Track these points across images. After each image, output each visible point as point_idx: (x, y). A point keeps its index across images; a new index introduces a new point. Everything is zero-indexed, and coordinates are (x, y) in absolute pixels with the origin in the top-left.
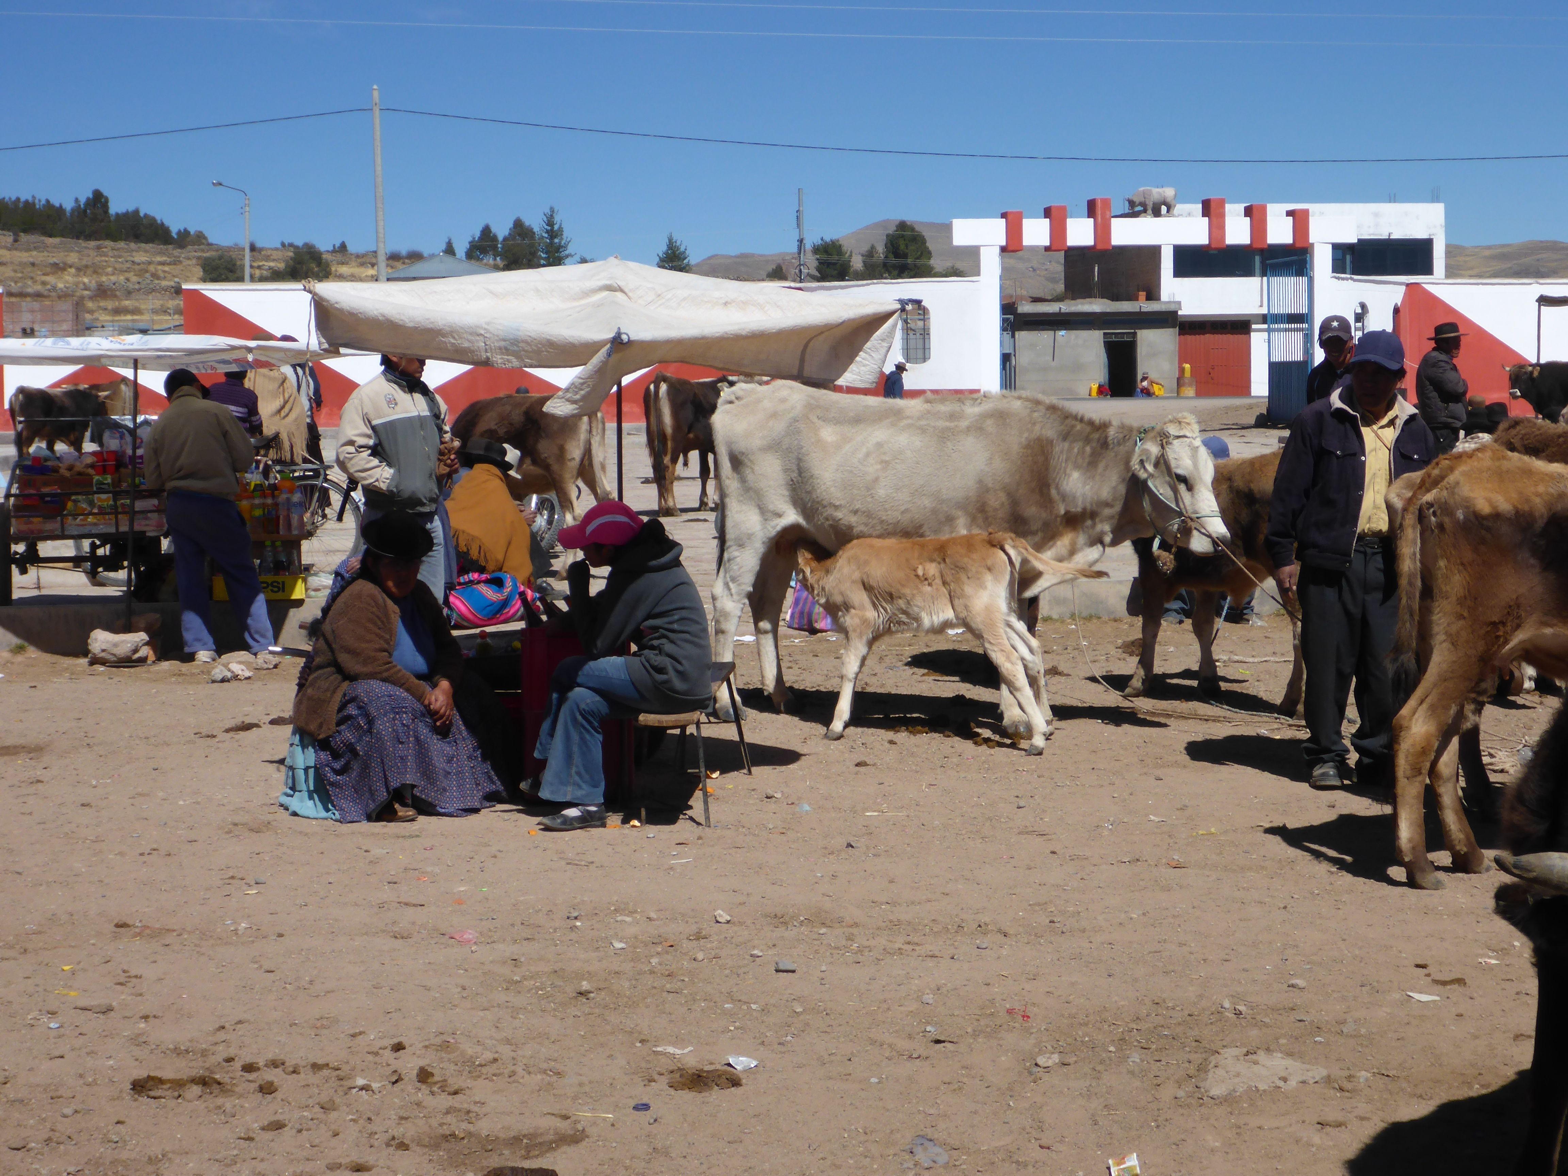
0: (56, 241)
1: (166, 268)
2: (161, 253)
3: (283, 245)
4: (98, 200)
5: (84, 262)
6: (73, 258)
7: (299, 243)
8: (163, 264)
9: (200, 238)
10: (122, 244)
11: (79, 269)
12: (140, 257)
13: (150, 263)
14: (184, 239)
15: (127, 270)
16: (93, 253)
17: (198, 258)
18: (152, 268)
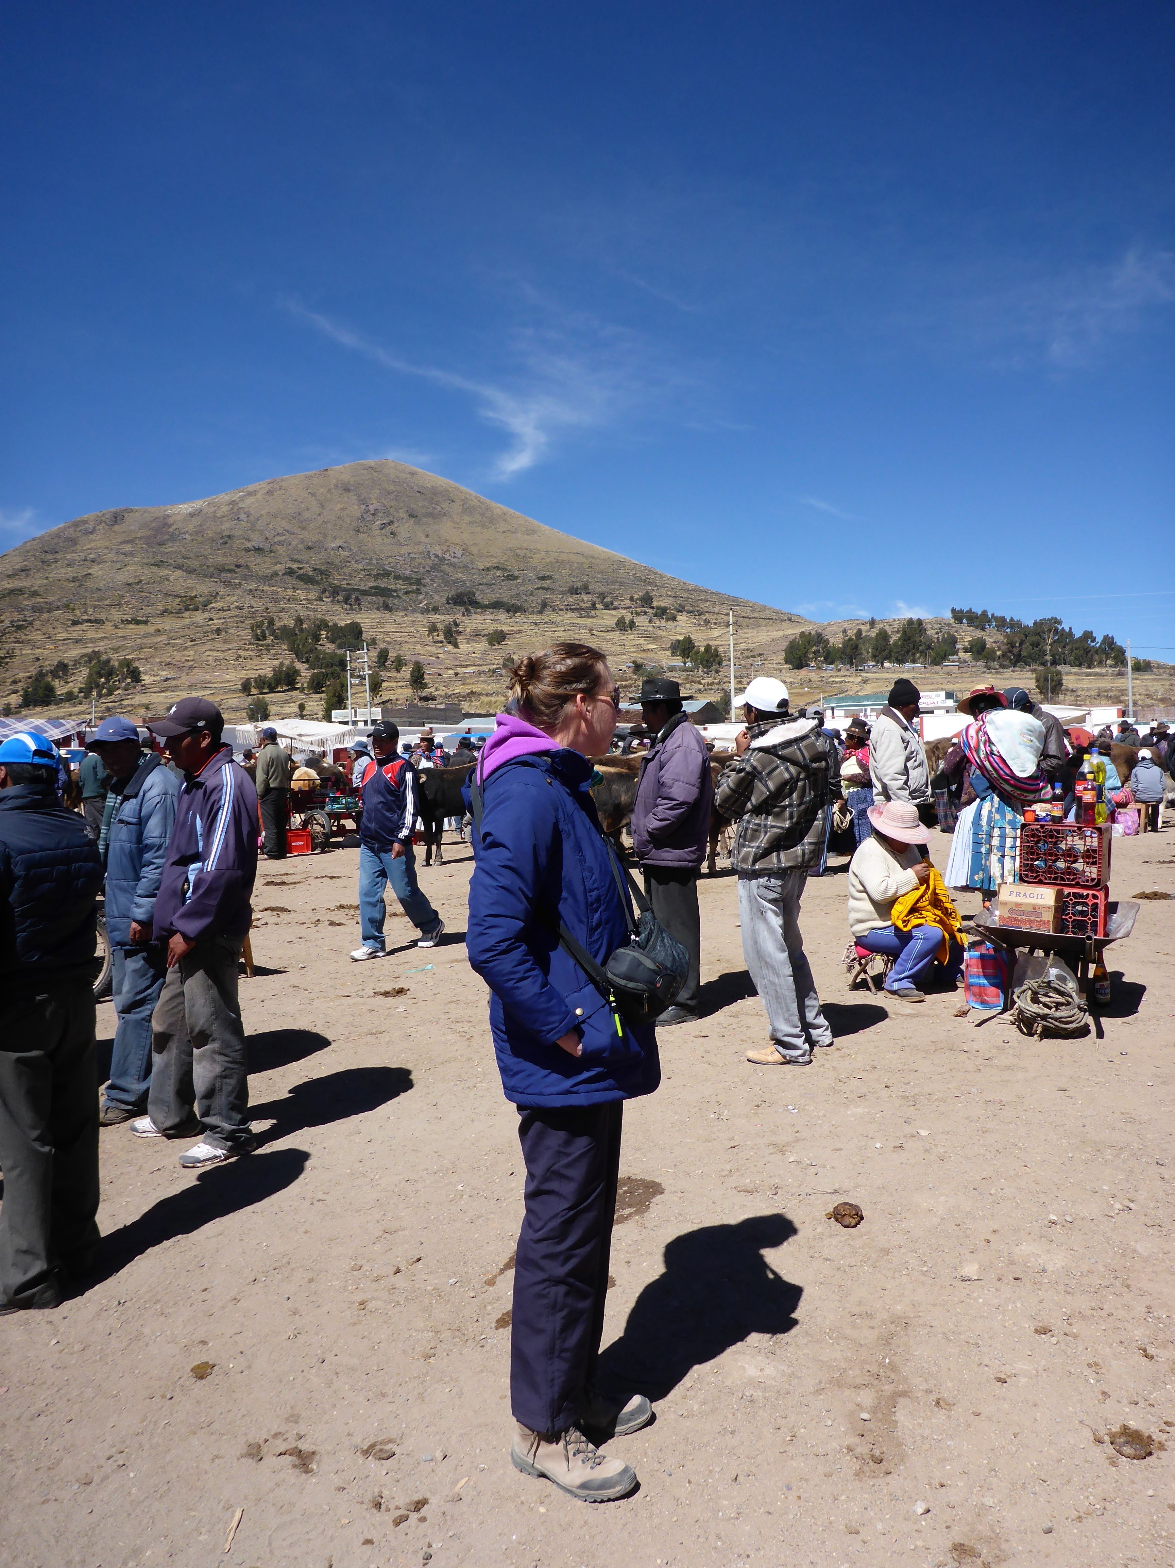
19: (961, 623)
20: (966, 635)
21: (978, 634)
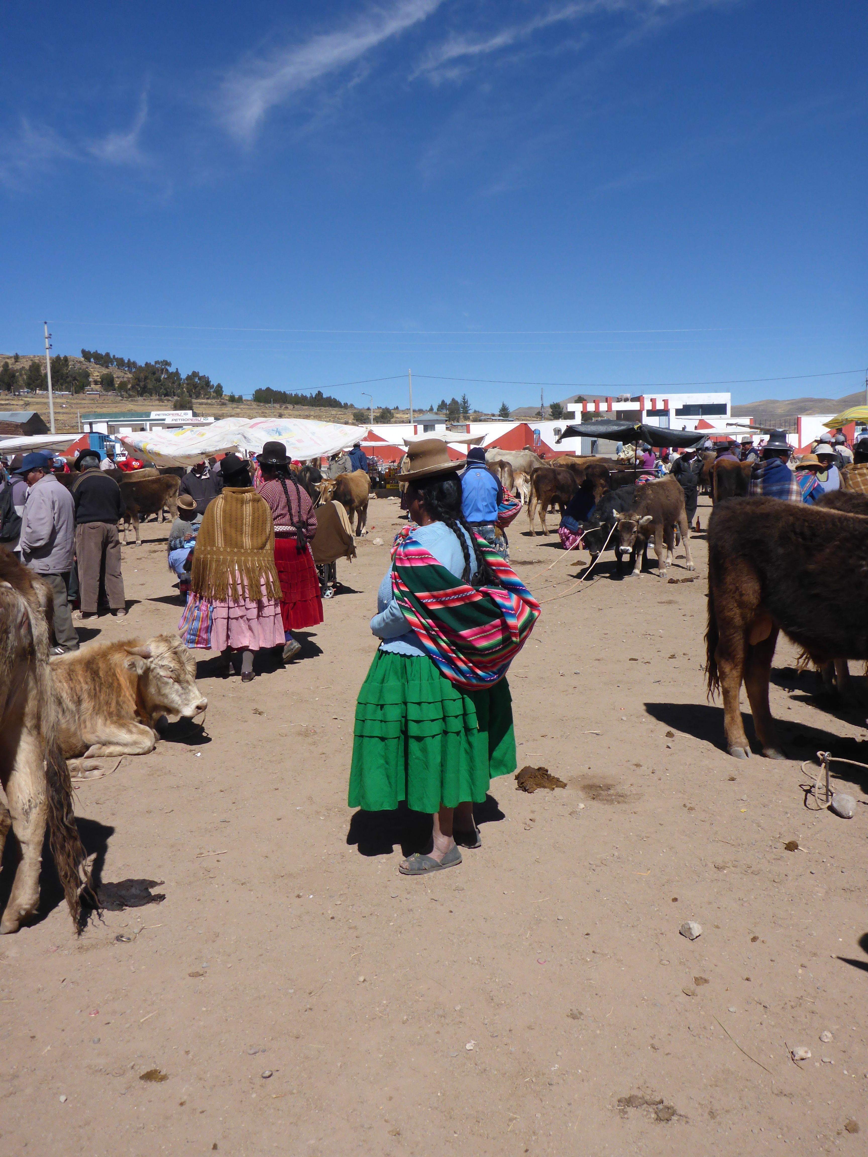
0: (307, 407)
1: (342, 416)
2: (340, 411)
3: (378, 407)
4: (320, 394)
5: (316, 414)
6: (312, 413)
7: (383, 407)
8: (341, 414)
9: (352, 406)
10: (327, 408)
11: (314, 417)
12: (334, 412)
13: (337, 414)
14: (346, 406)
15: (330, 417)
16: (318, 411)
17: (352, 413)
18: (337, 416)
19: (90, 362)
20: (96, 372)
21: (105, 371)
